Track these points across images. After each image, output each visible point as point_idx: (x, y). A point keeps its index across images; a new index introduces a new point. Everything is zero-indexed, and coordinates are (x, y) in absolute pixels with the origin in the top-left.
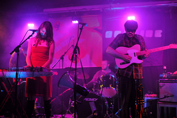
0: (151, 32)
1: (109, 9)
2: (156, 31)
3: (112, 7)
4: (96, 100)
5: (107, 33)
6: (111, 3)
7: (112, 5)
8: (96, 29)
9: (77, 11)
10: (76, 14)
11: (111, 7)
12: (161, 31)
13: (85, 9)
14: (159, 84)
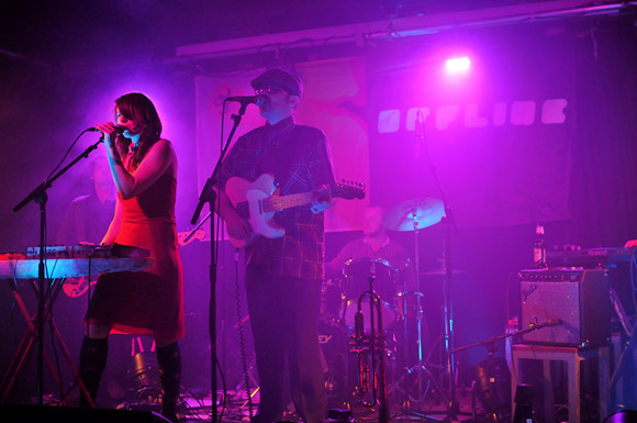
0: (530, 106)
1: (384, 35)
2: (547, 104)
3: (395, 31)
4: (327, 339)
5: (383, 115)
6: (392, 16)
7: (394, 22)
8: (347, 106)
9: (282, 47)
10: (277, 57)
11: (392, 28)
12: (563, 103)
13: (309, 40)
14: (520, 285)
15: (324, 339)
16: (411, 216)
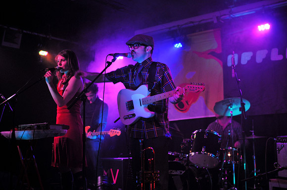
1: (227, 17)
4: (183, 172)
5: (229, 57)
6: (231, 6)
7: (233, 9)
8: (212, 54)
11: (231, 13)
14: (276, 145)
15: (181, 172)
16: (229, 107)
